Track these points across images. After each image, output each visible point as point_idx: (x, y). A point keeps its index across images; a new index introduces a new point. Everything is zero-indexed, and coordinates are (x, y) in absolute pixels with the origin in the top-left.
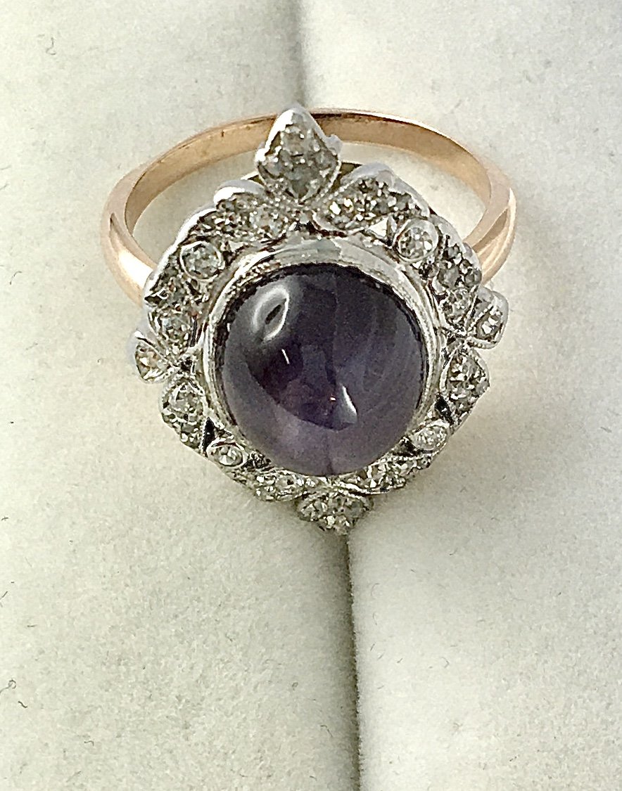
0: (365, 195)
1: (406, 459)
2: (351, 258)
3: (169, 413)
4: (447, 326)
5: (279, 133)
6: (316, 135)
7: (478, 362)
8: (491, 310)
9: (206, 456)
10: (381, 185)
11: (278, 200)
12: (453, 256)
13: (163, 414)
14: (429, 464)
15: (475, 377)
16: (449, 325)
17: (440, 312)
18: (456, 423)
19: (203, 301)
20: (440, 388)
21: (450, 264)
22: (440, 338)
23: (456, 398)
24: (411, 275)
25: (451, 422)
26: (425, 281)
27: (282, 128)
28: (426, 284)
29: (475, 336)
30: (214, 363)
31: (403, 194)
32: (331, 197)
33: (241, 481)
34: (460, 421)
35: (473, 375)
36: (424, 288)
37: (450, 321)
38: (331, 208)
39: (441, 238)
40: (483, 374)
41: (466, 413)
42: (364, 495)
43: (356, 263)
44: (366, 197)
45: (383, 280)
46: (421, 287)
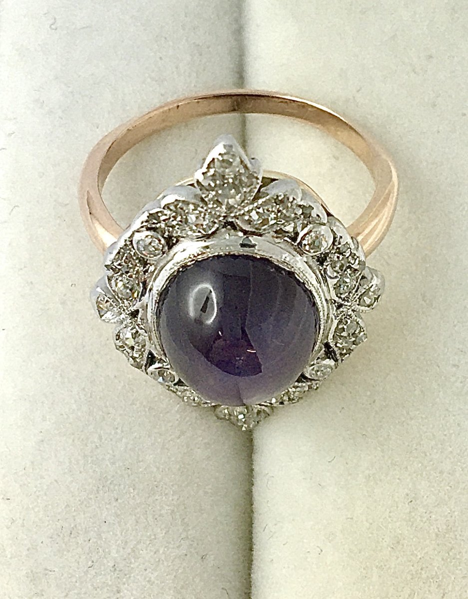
0: (278, 206)
1: (300, 384)
2: (264, 251)
3: (121, 344)
4: (337, 299)
5: (213, 159)
6: (242, 162)
7: (359, 323)
8: (371, 287)
9: (147, 374)
10: (291, 199)
11: (210, 206)
12: (344, 250)
13: (115, 344)
14: (317, 388)
15: (356, 332)
16: (337, 298)
17: (331, 289)
18: (340, 361)
19: (149, 271)
20: (329, 339)
21: (341, 257)
22: (330, 307)
23: (341, 346)
24: (311, 263)
25: (336, 360)
26: (321, 268)
27: (216, 156)
28: (321, 270)
29: (358, 305)
30: (155, 317)
31: (307, 206)
32: (251, 207)
33: (173, 392)
34: (342, 360)
35: (355, 331)
36: (320, 272)
37: (339, 295)
38: (251, 214)
39: (335, 238)
40: (362, 330)
41: (348, 355)
42: (266, 406)
43: (267, 255)
44: (279, 208)
45: (288, 268)
46: (318, 272)
